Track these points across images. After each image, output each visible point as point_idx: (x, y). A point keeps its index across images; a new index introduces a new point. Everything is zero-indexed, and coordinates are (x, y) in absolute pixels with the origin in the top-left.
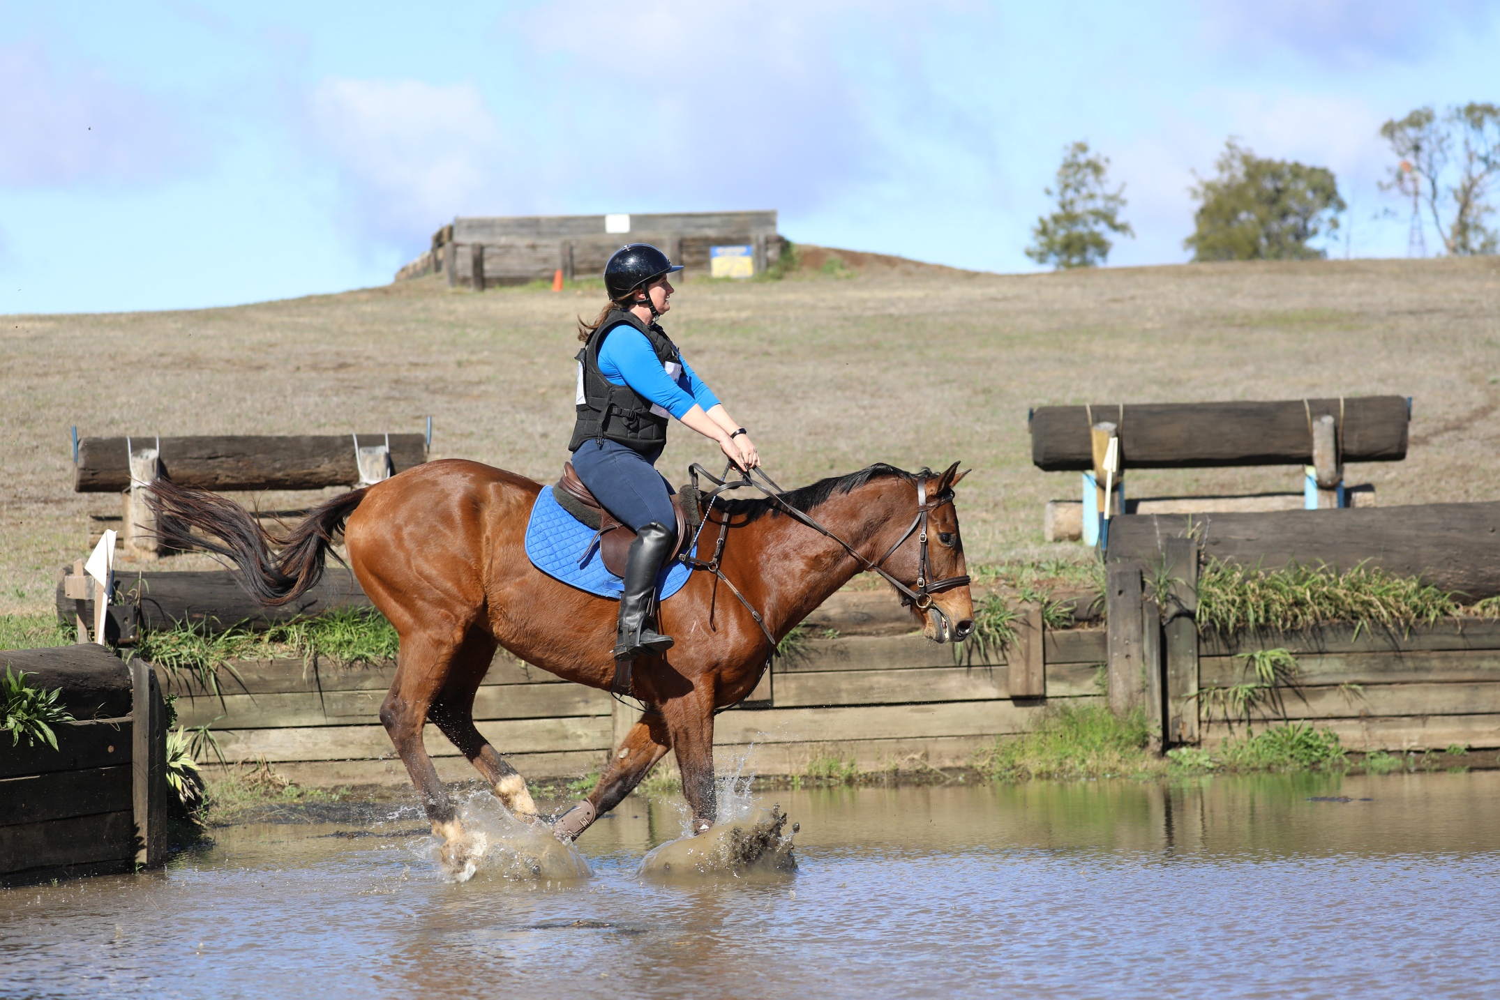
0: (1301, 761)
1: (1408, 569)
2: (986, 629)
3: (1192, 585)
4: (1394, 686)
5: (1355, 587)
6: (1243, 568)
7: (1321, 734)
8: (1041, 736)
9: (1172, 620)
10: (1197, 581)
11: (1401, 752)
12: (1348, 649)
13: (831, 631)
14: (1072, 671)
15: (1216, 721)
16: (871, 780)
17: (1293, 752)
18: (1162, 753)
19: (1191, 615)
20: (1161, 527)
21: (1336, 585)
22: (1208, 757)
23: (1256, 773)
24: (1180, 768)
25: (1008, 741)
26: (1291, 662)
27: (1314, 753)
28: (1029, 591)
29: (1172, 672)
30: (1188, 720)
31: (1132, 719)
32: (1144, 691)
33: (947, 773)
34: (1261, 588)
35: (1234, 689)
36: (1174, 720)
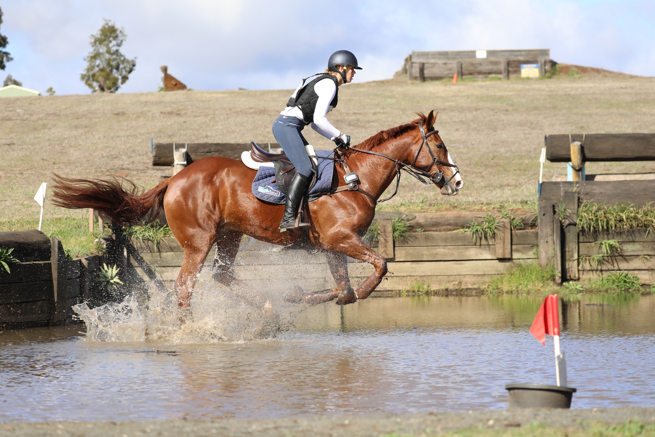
0: (621, 288)
2: (486, 230)
3: (576, 213)
5: (646, 214)
6: (597, 205)
7: (632, 277)
8: (510, 275)
9: (567, 226)
10: (578, 211)
12: (644, 240)
13: (420, 229)
14: (523, 248)
15: (586, 270)
17: (619, 284)
18: (561, 284)
19: (575, 224)
20: (563, 187)
21: (638, 213)
22: (581, 286)
23: (601, 293)
24: (568, 290)
25: (495, 277)
26: (617, 245)
27: (627, 285)
28: (505, 213)
29: (567, 249)
30: (573, 270)
31: (548, 269)
32: (553, 257)
33: (469, 291)
34: (605, 213)
35: (593, 257)
36: (567, 270)
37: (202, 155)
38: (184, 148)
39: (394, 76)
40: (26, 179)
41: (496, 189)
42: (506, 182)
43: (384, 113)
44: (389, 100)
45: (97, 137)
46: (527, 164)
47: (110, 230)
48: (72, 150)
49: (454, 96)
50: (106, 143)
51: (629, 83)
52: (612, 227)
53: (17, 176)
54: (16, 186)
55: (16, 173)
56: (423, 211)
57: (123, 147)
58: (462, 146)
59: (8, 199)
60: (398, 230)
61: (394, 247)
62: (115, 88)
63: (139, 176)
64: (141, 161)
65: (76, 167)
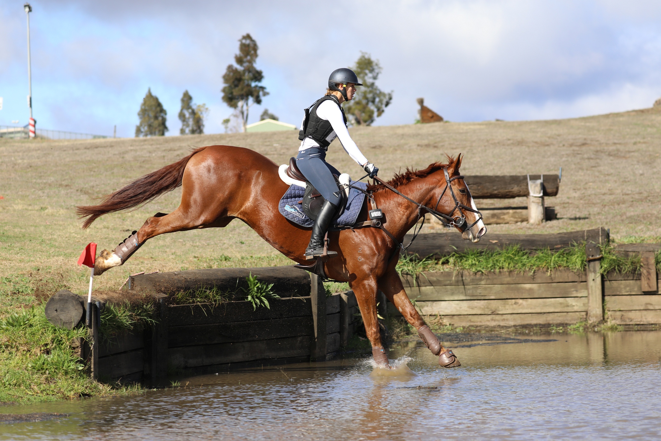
43: (644, 143)
44: (649, 130)
61: (657, 279)
62: (371, 121)
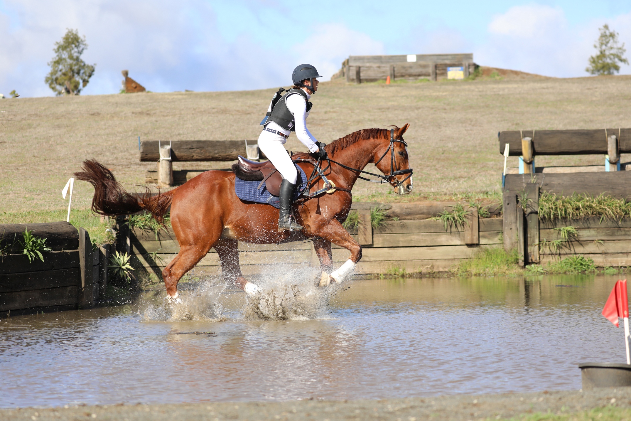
0: (578, 270)
1: (622, 195)
2: (456, 218)
3: (537, 202)
4: (616, 241)
5: (600, 203)
6: (556, 195)
7: (587, 260)
8: (477, 260)
9: (528, 215)
10: (539, 200)
11: (618, 267)
12: (598, 227)
13: (396, 218)
14: (489, 234)
15: (546, 254)
16: (411, 276)
17: (576, 267)
18: (524, 267)
19: (536, 213)
20: (525, 179)
21: (593, 202)
22: (541, 268)
23: (560, 275)
24: (530, 272)
25: (464, 261)
26: (575, 231)
27: (584, 267)
28: (473, 203)
29: (529, 235)
30: (535, 254)
31: (513, 253)
32: (517, 242)
33: (440, 273)
34: (563, 203)
35: (553, 242)
36: (529, 254)
37: (185, 151)
38: (169, 145)
39: (332, 79)
40: (23, 174)
41: (452, 180)
42: (458, 174)
43: (334, 112)
44: (336, 100)
45: (79, 135)
46: (474, 158)
47: (115, 221)
48: (59, 148)
49: (394, 96)
50: (89, 141)
51: (550, 84)
52: (569, 215)
53: (13, 172)
54: (15, 181)
55: (12, 168)
56: (397, 201)
57: (105, 144)
58: (413, 142)
59: (10, 192)
60: (376, 218)
61: (373, 234)
62: (77, 90)
63: (124, 171)
64: (124, 157)
65: (66, 162)
